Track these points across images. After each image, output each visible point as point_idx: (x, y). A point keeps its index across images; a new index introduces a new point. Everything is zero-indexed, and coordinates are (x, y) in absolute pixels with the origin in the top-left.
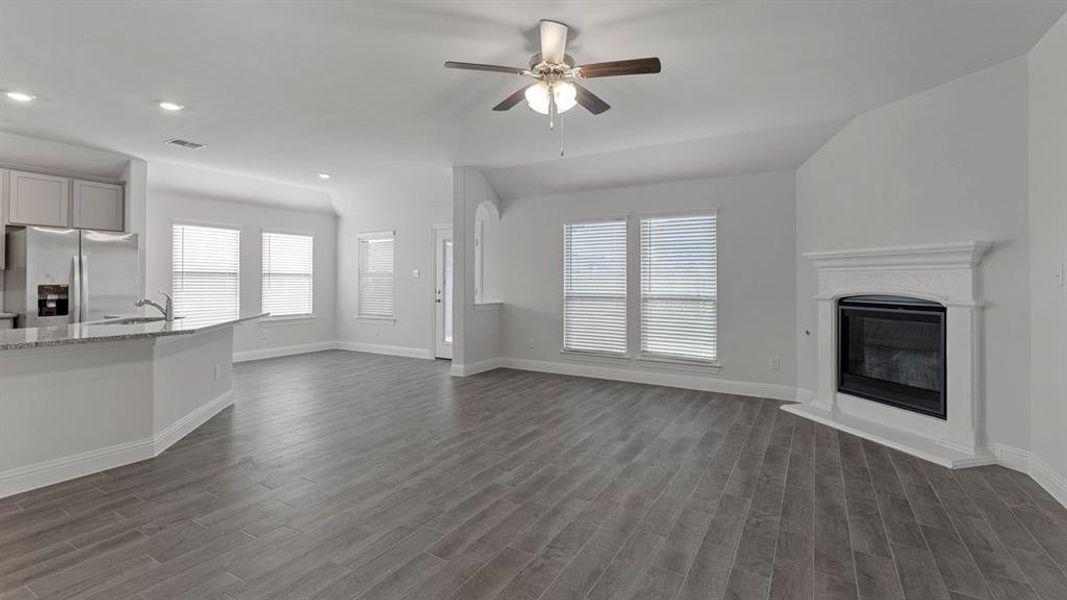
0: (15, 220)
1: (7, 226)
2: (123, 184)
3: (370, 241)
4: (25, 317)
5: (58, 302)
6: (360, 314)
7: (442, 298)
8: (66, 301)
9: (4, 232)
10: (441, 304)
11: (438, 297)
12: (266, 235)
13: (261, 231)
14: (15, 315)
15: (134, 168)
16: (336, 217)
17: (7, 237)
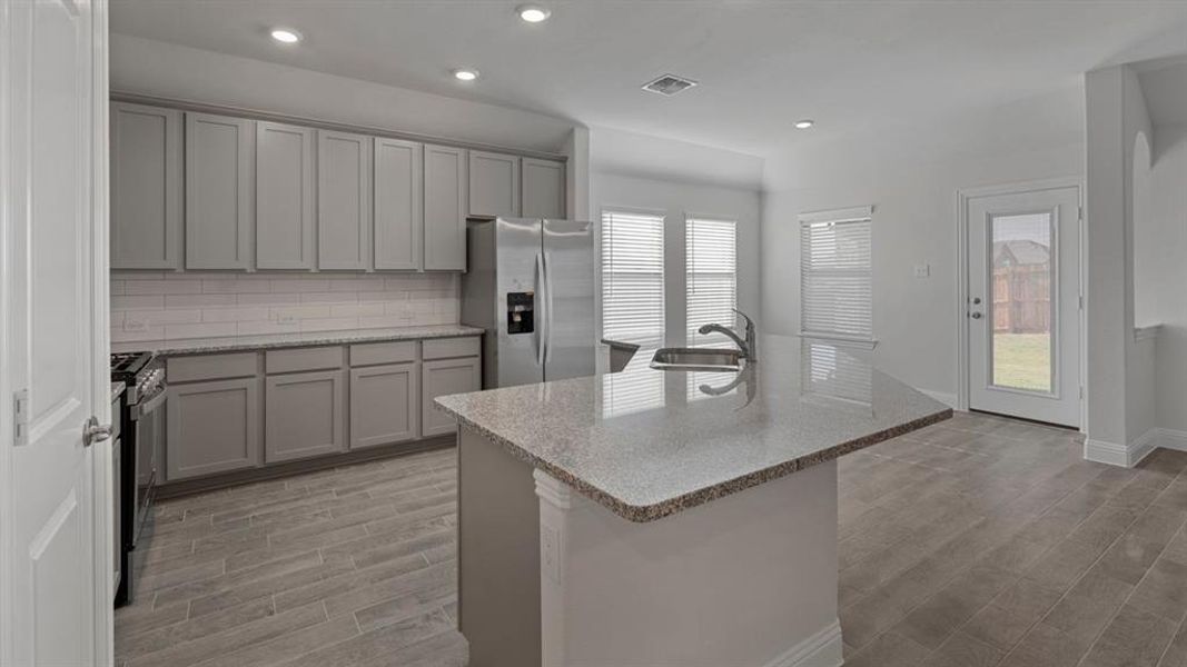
0: (477, 211)
1: (468, 219)
2: (563, 160)
3: (813, 226)
4: (496, 334)
5: (522, 314)
6: (803, 330)
7: (984, 312)
8: (532, 312)
9: (465, 227)
10: (983, 322)
11: (974, 309)
12: (689, 222)
13: (685, 217)
14: (483, 331)
15: (578, 134)
16: (760, 194)
17: (468, 232)
